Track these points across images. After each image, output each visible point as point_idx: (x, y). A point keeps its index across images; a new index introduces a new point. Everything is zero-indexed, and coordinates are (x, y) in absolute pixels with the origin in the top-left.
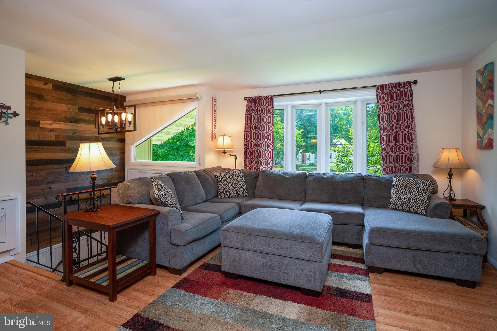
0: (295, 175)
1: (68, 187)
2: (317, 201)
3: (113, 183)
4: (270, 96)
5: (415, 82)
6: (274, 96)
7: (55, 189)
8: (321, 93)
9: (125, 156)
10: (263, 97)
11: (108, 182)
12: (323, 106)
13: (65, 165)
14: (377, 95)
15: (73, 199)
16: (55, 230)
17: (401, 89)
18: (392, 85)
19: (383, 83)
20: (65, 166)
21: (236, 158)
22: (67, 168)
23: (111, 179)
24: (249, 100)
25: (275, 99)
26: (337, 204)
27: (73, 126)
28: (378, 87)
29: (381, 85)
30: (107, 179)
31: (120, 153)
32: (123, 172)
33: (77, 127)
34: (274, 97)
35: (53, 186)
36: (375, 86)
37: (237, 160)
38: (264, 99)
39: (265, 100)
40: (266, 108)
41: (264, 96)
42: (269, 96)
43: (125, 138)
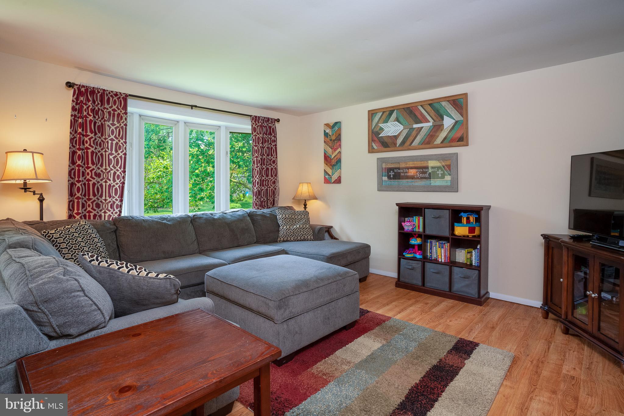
0: (178, 219)
2: (216, 250)
4: (123, 94)
5: (278, 120)
6: (130, 95)
8: (192, 108)
10: (109, 93)
12: (181, 126)
14: (252, 126)
17: (269, 125)
18: (263, 118)
19: (258, 115)
21: (41, 200)
24: (79, 89)
25: (130, 101)
26: (237, 248)
28: (253, 117)
29: (256, 117)
34: (130, 98)
36: (251, 116)
37: (45, 203)
38: (111, 96)
39: (113, 98)
40: (112, 112)
41: (112, 92)
42: (120, 93)
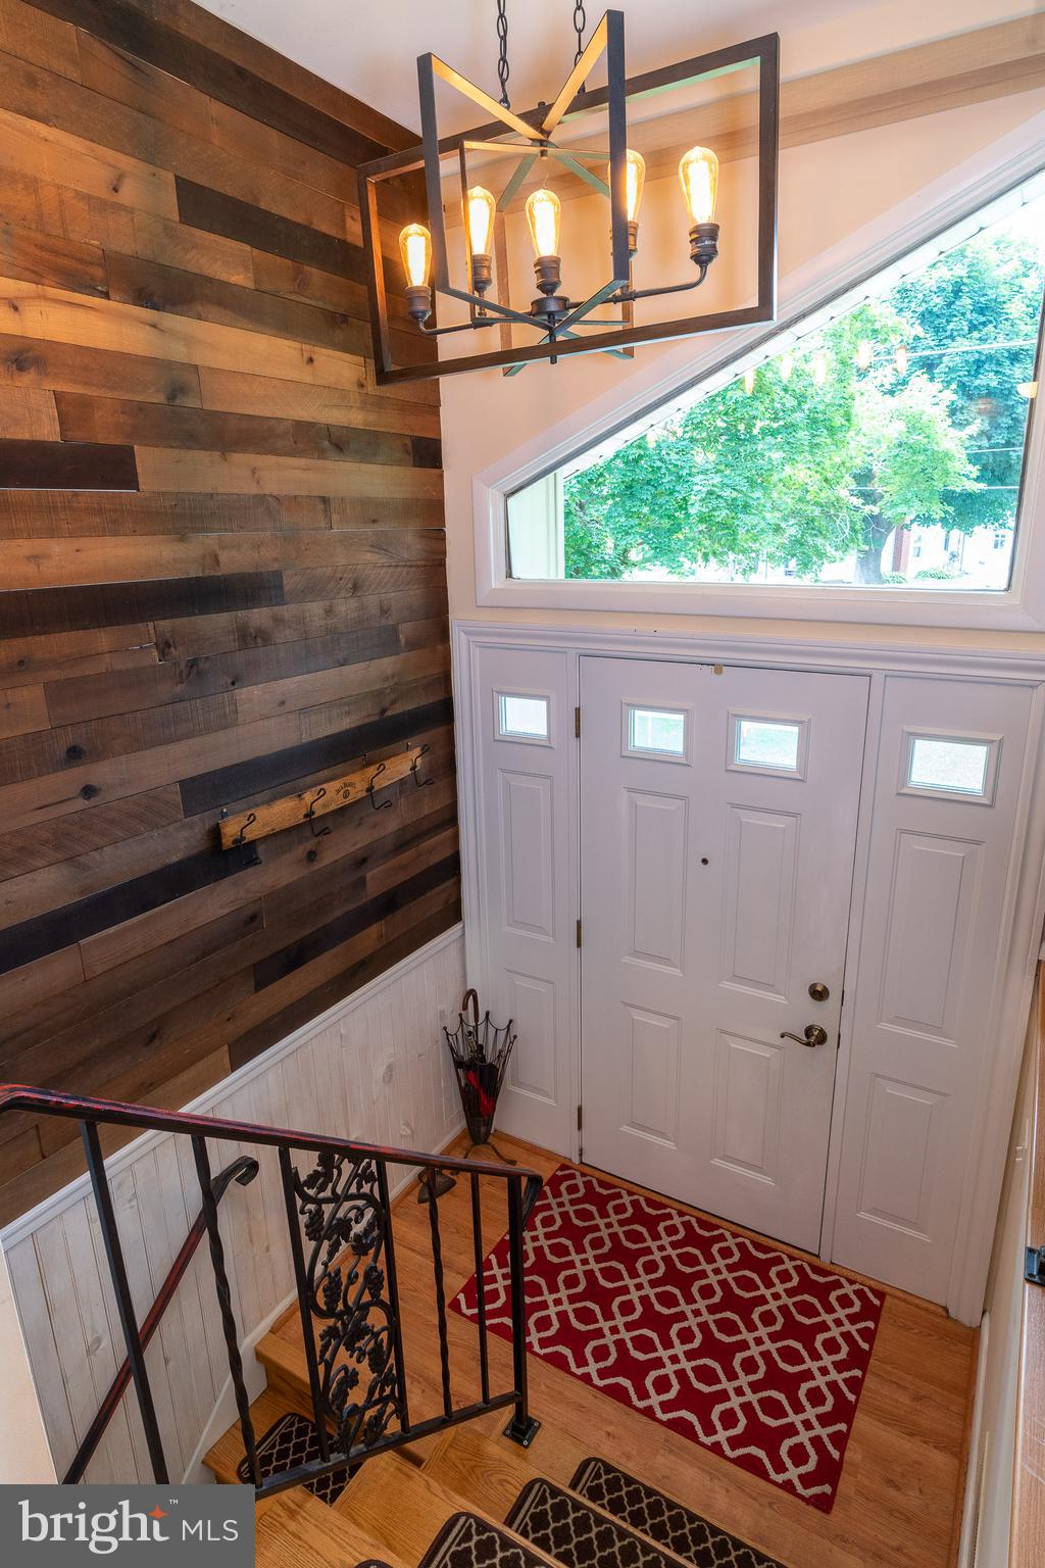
1: (191, 770)
3: (404, 713)
7: (120, 793)
9: (444, 553)
11: (383, 711)
13: (151, 624)
15: (227, 842)
16: (153, 1037)
20: (152, 631)
22: (169, 646)
23: (393, 696)
27: (162, 331)
30: (380, 693)
31: (422, 537)
32: (440, 647)
33: (189, 341)
35: (101, 772)
43: (438, 442)
